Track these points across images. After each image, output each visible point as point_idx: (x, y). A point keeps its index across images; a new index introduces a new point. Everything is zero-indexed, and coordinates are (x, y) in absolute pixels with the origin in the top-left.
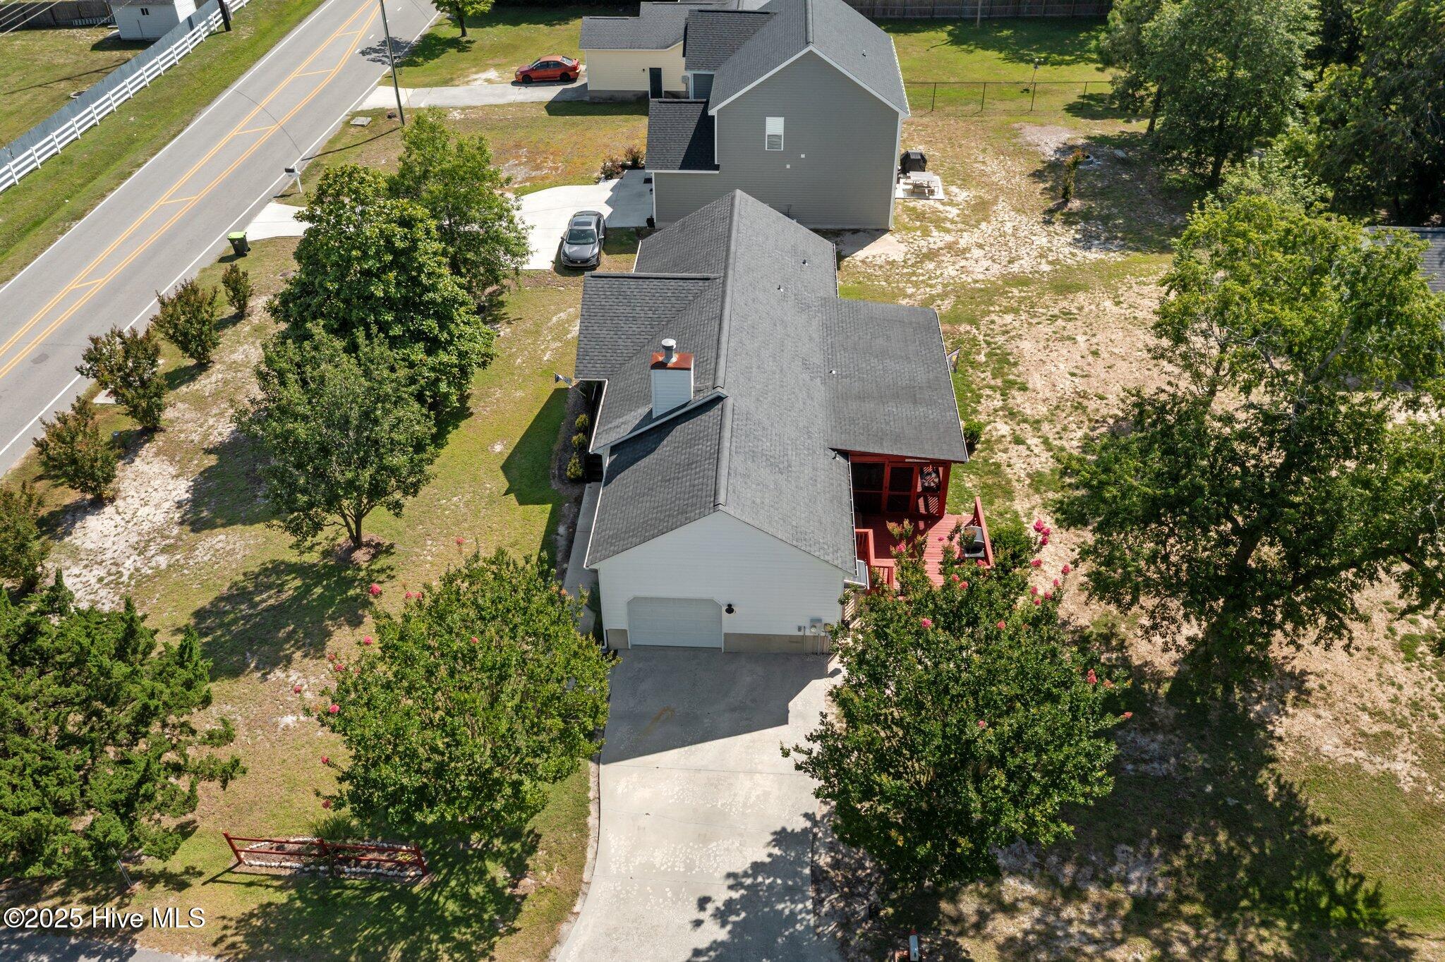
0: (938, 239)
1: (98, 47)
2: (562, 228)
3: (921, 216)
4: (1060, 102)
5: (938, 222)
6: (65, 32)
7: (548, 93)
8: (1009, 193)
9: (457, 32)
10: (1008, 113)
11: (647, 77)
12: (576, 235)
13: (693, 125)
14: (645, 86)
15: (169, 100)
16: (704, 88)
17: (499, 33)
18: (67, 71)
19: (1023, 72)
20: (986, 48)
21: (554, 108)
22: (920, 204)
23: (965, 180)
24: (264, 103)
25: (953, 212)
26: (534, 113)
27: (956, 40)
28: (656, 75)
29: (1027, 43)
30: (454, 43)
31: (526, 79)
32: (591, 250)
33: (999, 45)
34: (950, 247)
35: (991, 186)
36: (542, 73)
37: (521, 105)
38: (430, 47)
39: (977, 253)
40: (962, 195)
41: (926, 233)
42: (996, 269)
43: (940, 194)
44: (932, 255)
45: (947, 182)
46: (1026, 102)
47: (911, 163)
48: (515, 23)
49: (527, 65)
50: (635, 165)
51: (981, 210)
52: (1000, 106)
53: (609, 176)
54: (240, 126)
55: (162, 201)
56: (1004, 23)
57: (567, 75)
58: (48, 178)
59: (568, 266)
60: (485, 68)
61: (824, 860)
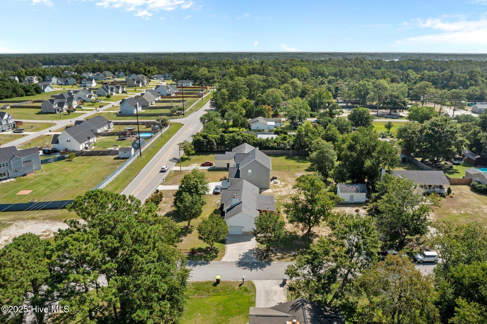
0: (278, 189)
1: (115, 159)
2: (214, 188)
3: (275, 186)
4: (304, 169)
5: (278, 187)
6: (107, 156)
7: (208, 168)
8: (291, 183)
9: (187, 157)
10: (294, 171)
11: (226, 165)
12: (217, 189)
13: (236, 171)
14: (226, 166)
15: (133, 168)
16: (238, 166)
17: (196, 157)
18: (110, 163)
19: (298, 164)
20: (292, 160)
21: (209, 170)
22: (275, 185)
23: (284, 181)
24: (153, 169)
25: (281, 186)
26: (205, 171)
27: (287, 158)
28: (228, 165)
29: (300, 159)
30: (187, 159)
31: (203, 165)
32: (219, 191)
33: (295, 159)
34: (280, 191)
35: (288, 182)
36: (207, 164)
37: (202, 170)
38: (183, 160)
39: (284, 191)
40: (283, 183)
41: (276, 189)
42: (287, 193)
43: (279, 183)
44: (276, 192)
45: (281, 181)
46: (297, 169)
47: (274, 178)
48: (199, 155)
49: (203, 163)
50: (225, 179)
51: (286, 185)
52: (293, 170)
53: (221, 181)
54: (150, 173)
55: (140, 185)
56: (296, 155)
57: (211, 164)
58: (116, 181)
59: (215, 193)
60: (194, 163)
61: (255, 252)
